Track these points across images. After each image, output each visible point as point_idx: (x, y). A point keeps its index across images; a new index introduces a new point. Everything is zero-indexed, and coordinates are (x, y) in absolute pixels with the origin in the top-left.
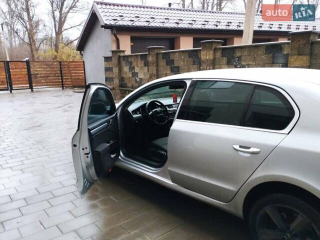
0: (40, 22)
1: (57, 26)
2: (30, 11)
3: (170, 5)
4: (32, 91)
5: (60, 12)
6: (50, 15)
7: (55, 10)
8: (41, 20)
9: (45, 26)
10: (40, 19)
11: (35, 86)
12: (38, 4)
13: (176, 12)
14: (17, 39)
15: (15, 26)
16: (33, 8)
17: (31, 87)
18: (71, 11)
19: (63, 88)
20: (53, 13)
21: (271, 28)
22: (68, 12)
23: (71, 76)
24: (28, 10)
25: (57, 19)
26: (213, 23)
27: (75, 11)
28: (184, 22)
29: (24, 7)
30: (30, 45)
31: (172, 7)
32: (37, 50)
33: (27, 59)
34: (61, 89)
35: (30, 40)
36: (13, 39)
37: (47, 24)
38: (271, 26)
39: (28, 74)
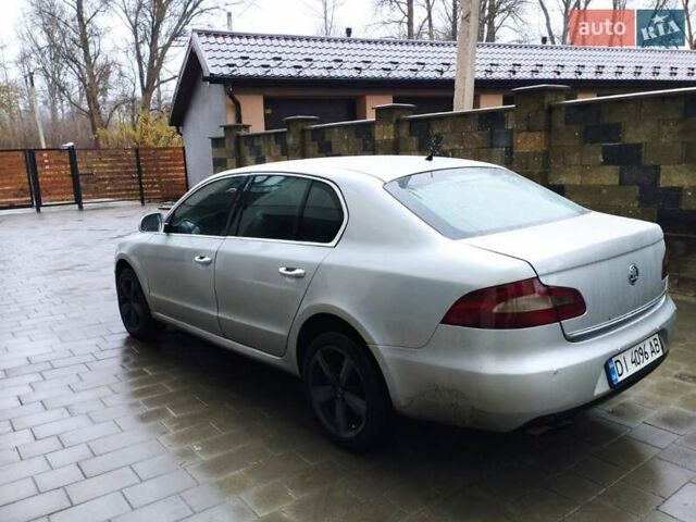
0: (112, 68)
1: (145, 74)
2: (91, 46)
3: (349, 31)
4: (81, 208)
5: (153, 45)
6: (130, 53)
7: (142, 42)
8: (114, 63)
9: (121, 74)
10: (110, 61)
11: (85, 198)
12: (108, 30)
13: (360, 45)
14: (65, 103)
15: (61, 77)
16: (96, 39)
17: (78, 201)
18: (174, 43)
19: (143, 203)
20: (138, 48)
21: (559, 73)
22: (168, 45)
23: (158, 177)
24: (85, 45)
25: (146, 59)
26: (435, 67)
27: (182, 43)
28: (374, 66)
29: (77, 37)
30: (90, 115)
31: (353, 36)
32: (105, 125)
33: (70, 144)
34: (139, 203)
35: (90, 107)
36: (59, 104)
37: (125, 70)
38: (560, 70)
39: (72, 175)
